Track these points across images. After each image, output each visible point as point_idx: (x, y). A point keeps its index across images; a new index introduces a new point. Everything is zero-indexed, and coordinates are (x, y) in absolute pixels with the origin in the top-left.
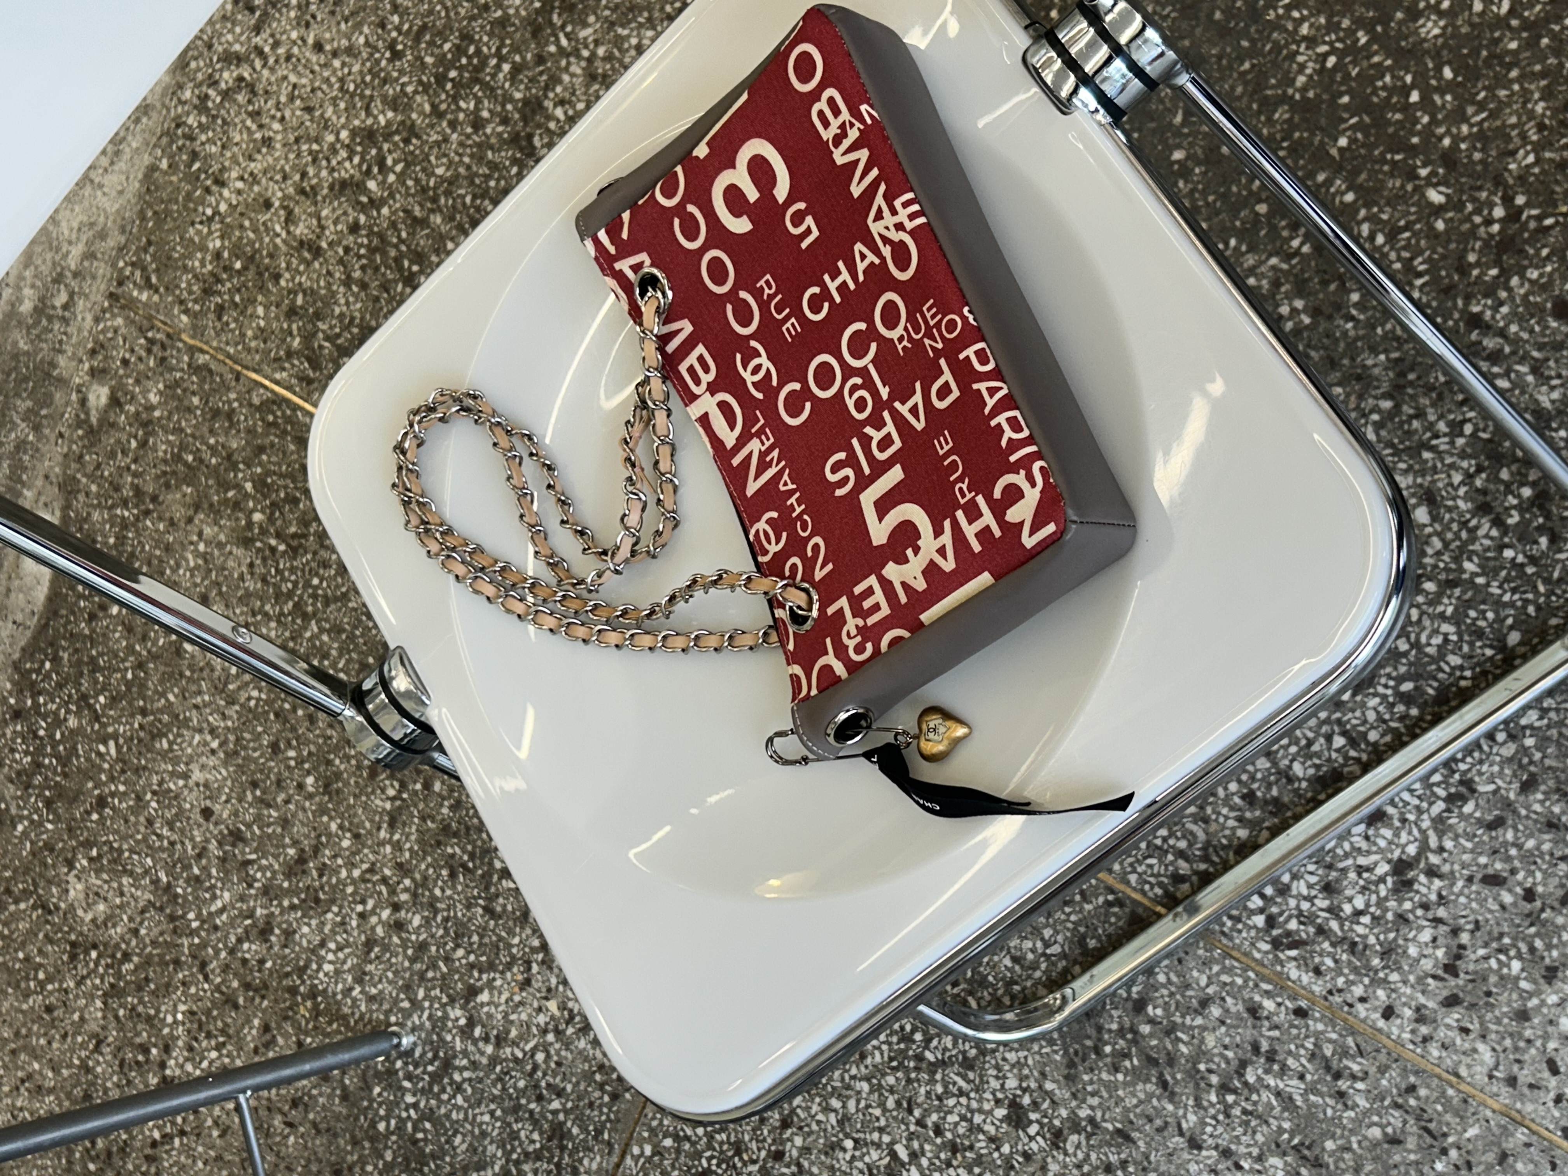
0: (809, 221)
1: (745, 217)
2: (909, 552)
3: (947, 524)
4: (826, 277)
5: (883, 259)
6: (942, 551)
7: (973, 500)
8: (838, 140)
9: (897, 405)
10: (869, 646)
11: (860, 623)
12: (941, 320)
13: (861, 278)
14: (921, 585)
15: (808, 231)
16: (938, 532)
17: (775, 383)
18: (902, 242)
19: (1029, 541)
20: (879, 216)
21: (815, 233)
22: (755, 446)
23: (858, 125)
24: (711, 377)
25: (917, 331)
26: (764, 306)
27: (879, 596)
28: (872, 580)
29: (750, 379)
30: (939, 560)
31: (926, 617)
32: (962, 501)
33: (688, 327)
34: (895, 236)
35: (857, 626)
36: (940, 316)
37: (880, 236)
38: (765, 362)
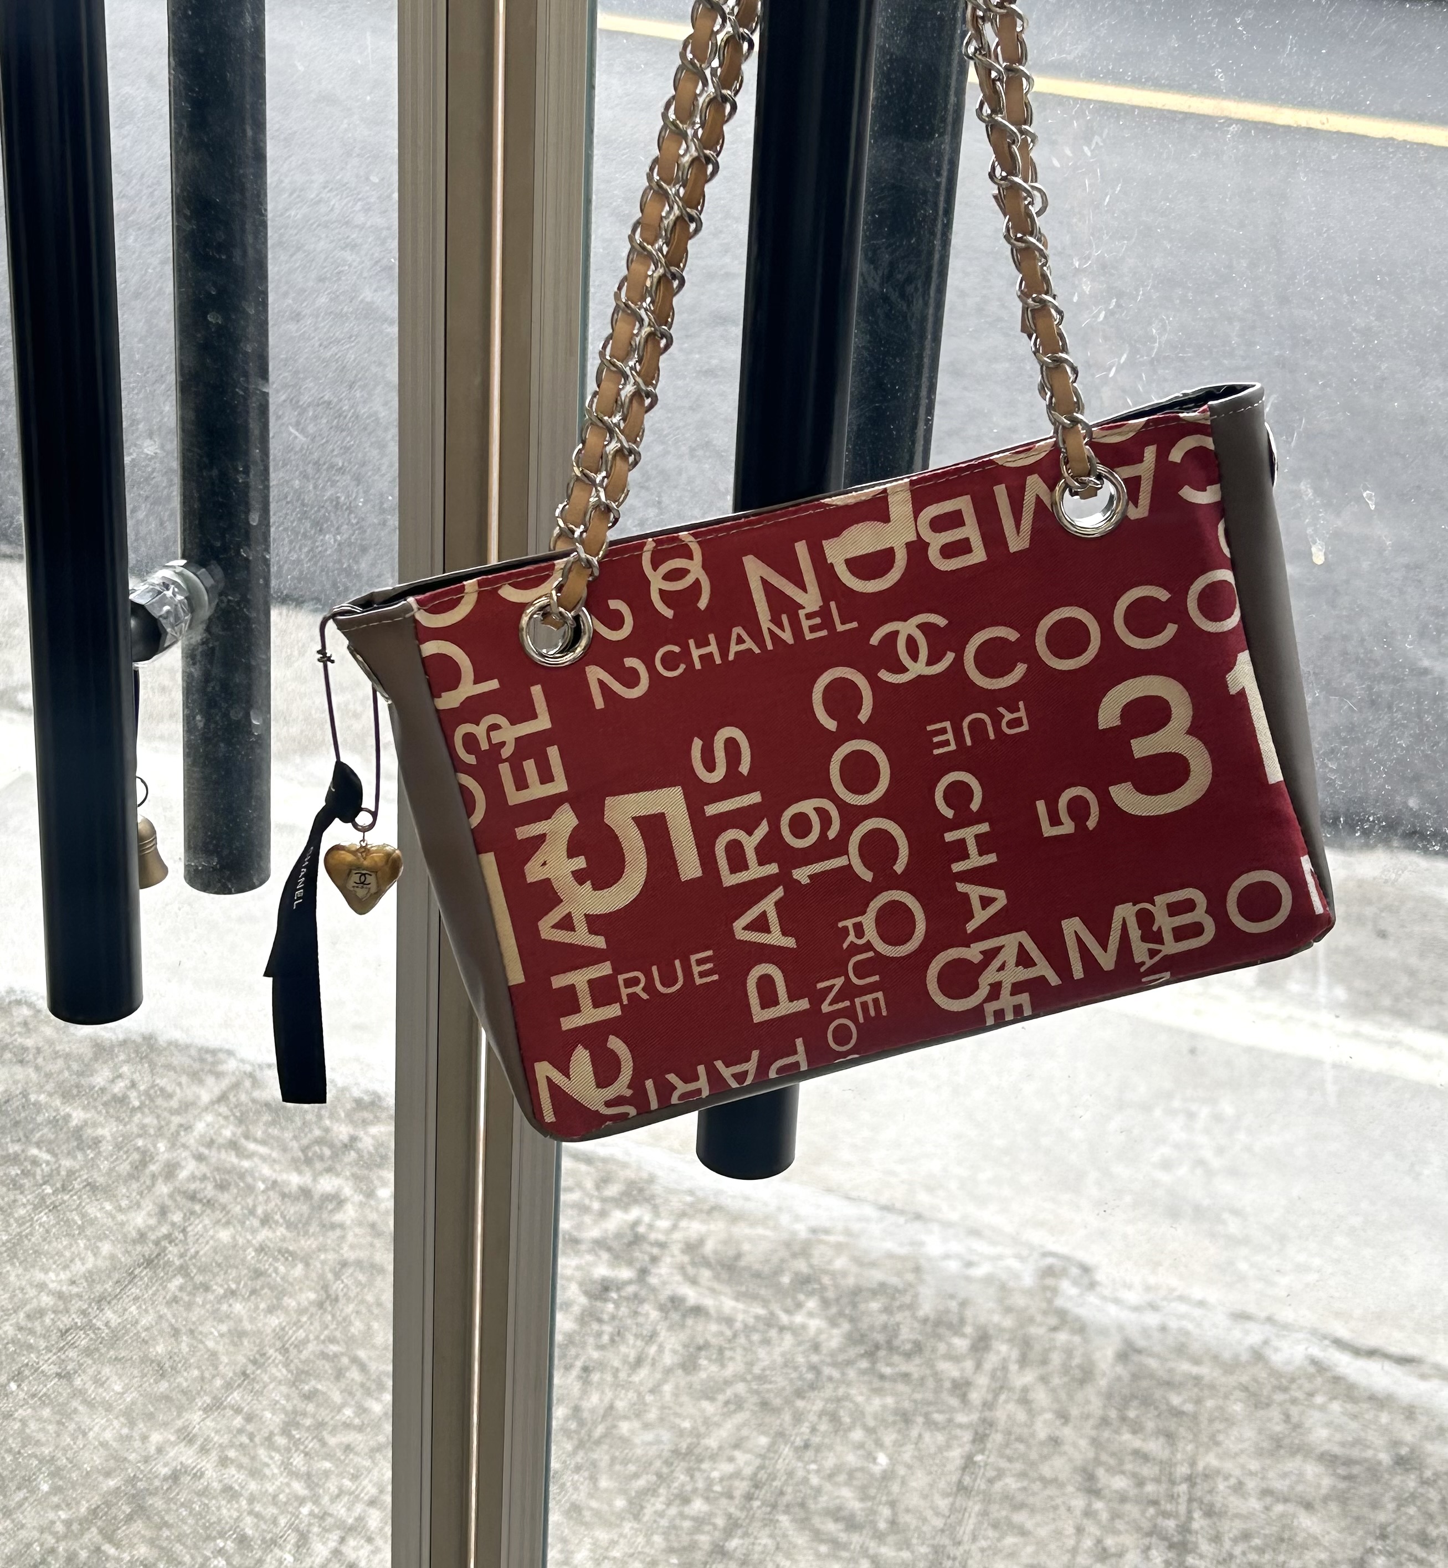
0: (1068, 827)
1: (1118, 723)
2: (580, 863)
3: (599, 942)
4: (985, 827)
5: (967, 941)
6: (566, 924)
7: (617, 999)
8: (1145, 919)
9: (779, 893)
10: (471, 759)
11: (506, 752)
12: (855, 1020)
13: (960, 888)
14: (534, 872)
15: (1055, 820)
16: (595, 923)
17: (885, 675)
18: (976, 987)
19: (544, 1070)
20: (1024, 959)
21: (1048, 831)
22: (810, 600)
23: (1149, 963)
24: (934, 555)
25: (859, 968)
26: (990, 701)
27: (537, 791)
28: (560, 785)
29: (907, 628)
30: (556, 915)
31: (489, 861)
32: (621, 978)
33: (1017, 542)
34: (988, 978)
35: (503, 744)
36: (861, 1020)
37: (998, 950)
38: (918, 668)
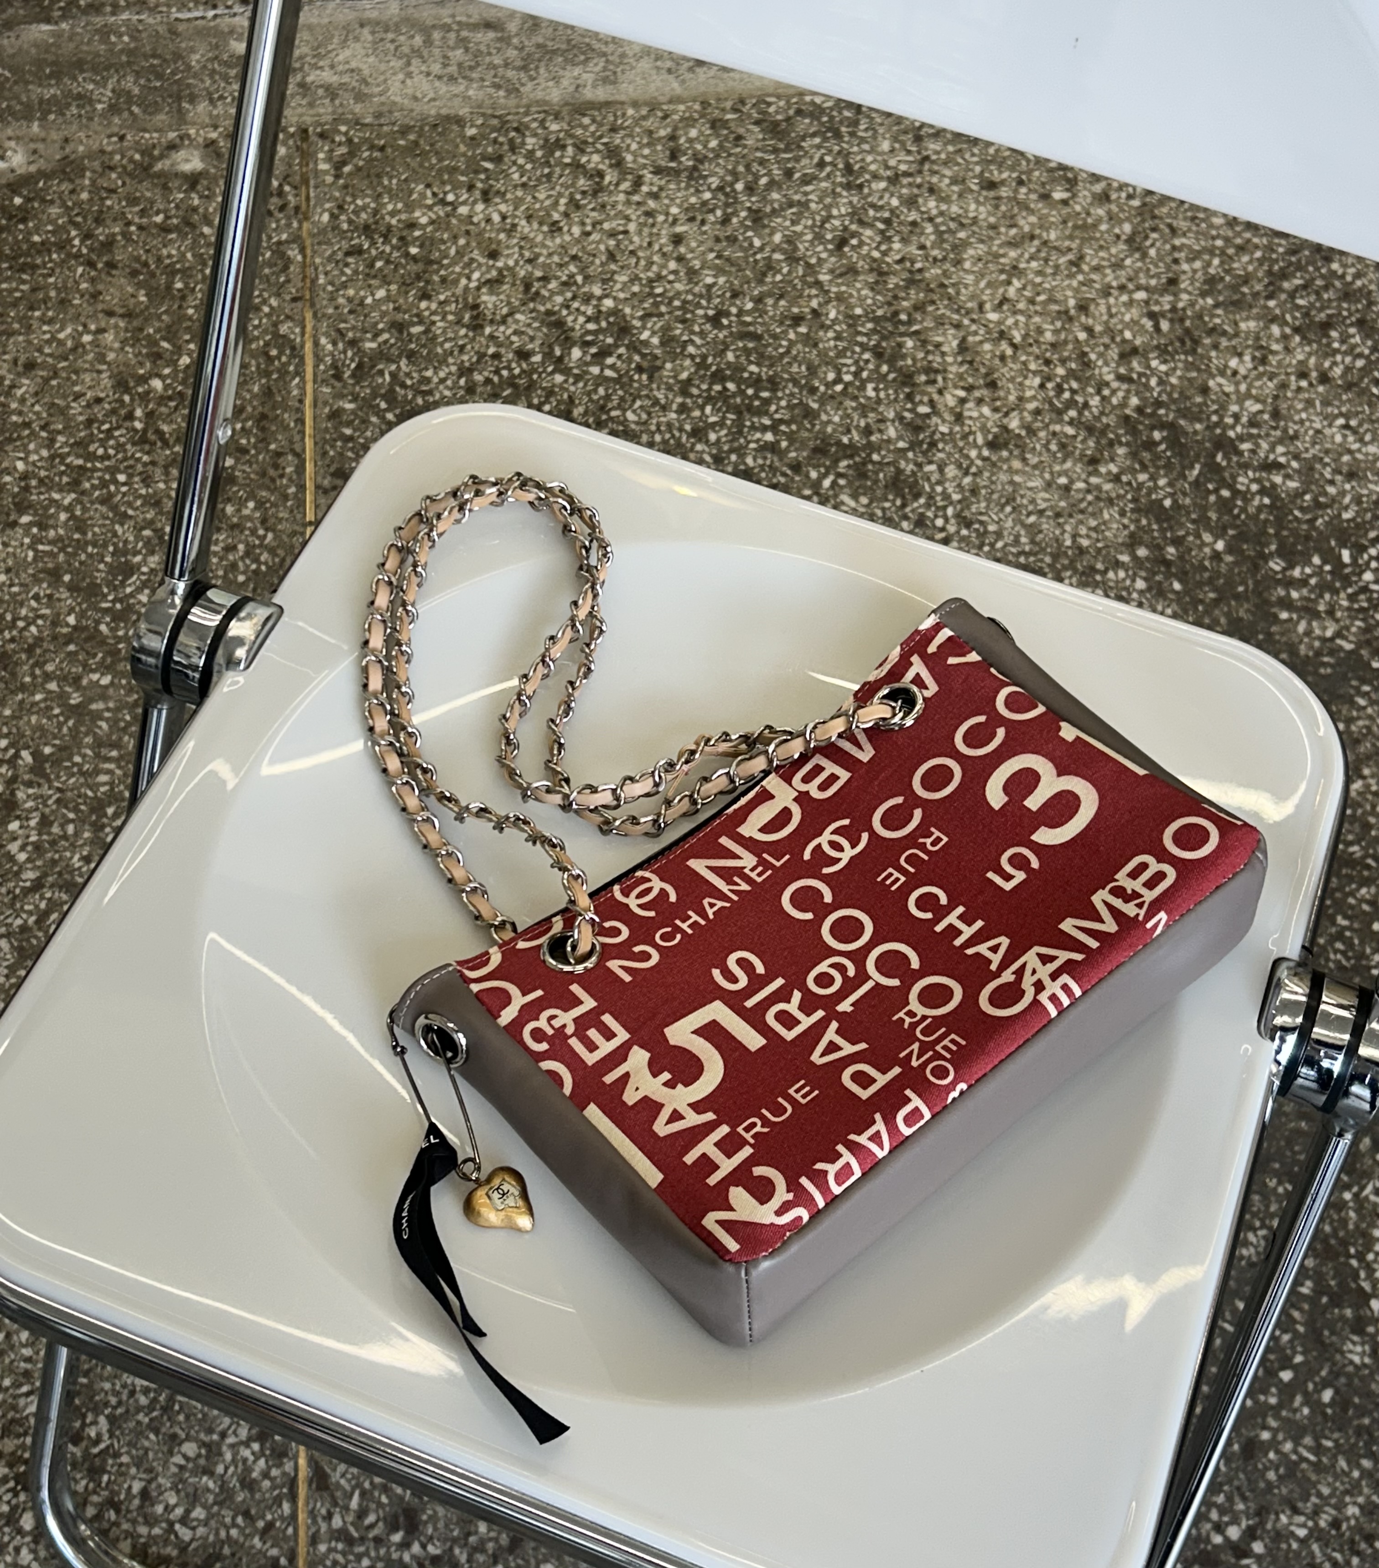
0: (1020, 876)
1: (1006, 799)
2: (666, 1076)
3: (710, 1116)
4: (961, 909)
5: (998, 974)
6: (676, 1116)
7: (745, 1142)
8: (1118, 892)
9: (834, 1025)
10: (544, 1046)
11: (570, 1030)
12: (944, 1059)
13: (970, 952)
14: (630, 1097)
15: (1008, 878)
16: (698, 1107)
17: (826, 871)
18: (1023, 992)
19: (710, 1221)
20: (1045, 959)
21: (1008, 886)
22: (748, 861)
23: (1142, 912)
24: (816, 794)
25: (926, 1032)
26: (911, 840)
27: (606, 1047)
28: (622, 1035)
29: (824, 839)
30: (664, 1116)
31: (593, 1112)
32: (740, 1130)
33: (866, 755)
34: (1027, 983)
35: (564, 1026)
36: (948, 1056)
37: (1024, 966)
38: (848, 853)
